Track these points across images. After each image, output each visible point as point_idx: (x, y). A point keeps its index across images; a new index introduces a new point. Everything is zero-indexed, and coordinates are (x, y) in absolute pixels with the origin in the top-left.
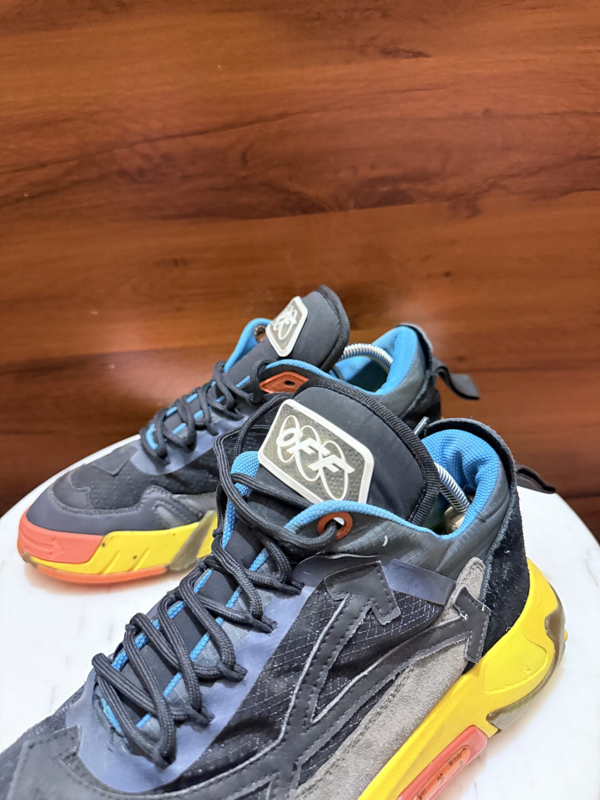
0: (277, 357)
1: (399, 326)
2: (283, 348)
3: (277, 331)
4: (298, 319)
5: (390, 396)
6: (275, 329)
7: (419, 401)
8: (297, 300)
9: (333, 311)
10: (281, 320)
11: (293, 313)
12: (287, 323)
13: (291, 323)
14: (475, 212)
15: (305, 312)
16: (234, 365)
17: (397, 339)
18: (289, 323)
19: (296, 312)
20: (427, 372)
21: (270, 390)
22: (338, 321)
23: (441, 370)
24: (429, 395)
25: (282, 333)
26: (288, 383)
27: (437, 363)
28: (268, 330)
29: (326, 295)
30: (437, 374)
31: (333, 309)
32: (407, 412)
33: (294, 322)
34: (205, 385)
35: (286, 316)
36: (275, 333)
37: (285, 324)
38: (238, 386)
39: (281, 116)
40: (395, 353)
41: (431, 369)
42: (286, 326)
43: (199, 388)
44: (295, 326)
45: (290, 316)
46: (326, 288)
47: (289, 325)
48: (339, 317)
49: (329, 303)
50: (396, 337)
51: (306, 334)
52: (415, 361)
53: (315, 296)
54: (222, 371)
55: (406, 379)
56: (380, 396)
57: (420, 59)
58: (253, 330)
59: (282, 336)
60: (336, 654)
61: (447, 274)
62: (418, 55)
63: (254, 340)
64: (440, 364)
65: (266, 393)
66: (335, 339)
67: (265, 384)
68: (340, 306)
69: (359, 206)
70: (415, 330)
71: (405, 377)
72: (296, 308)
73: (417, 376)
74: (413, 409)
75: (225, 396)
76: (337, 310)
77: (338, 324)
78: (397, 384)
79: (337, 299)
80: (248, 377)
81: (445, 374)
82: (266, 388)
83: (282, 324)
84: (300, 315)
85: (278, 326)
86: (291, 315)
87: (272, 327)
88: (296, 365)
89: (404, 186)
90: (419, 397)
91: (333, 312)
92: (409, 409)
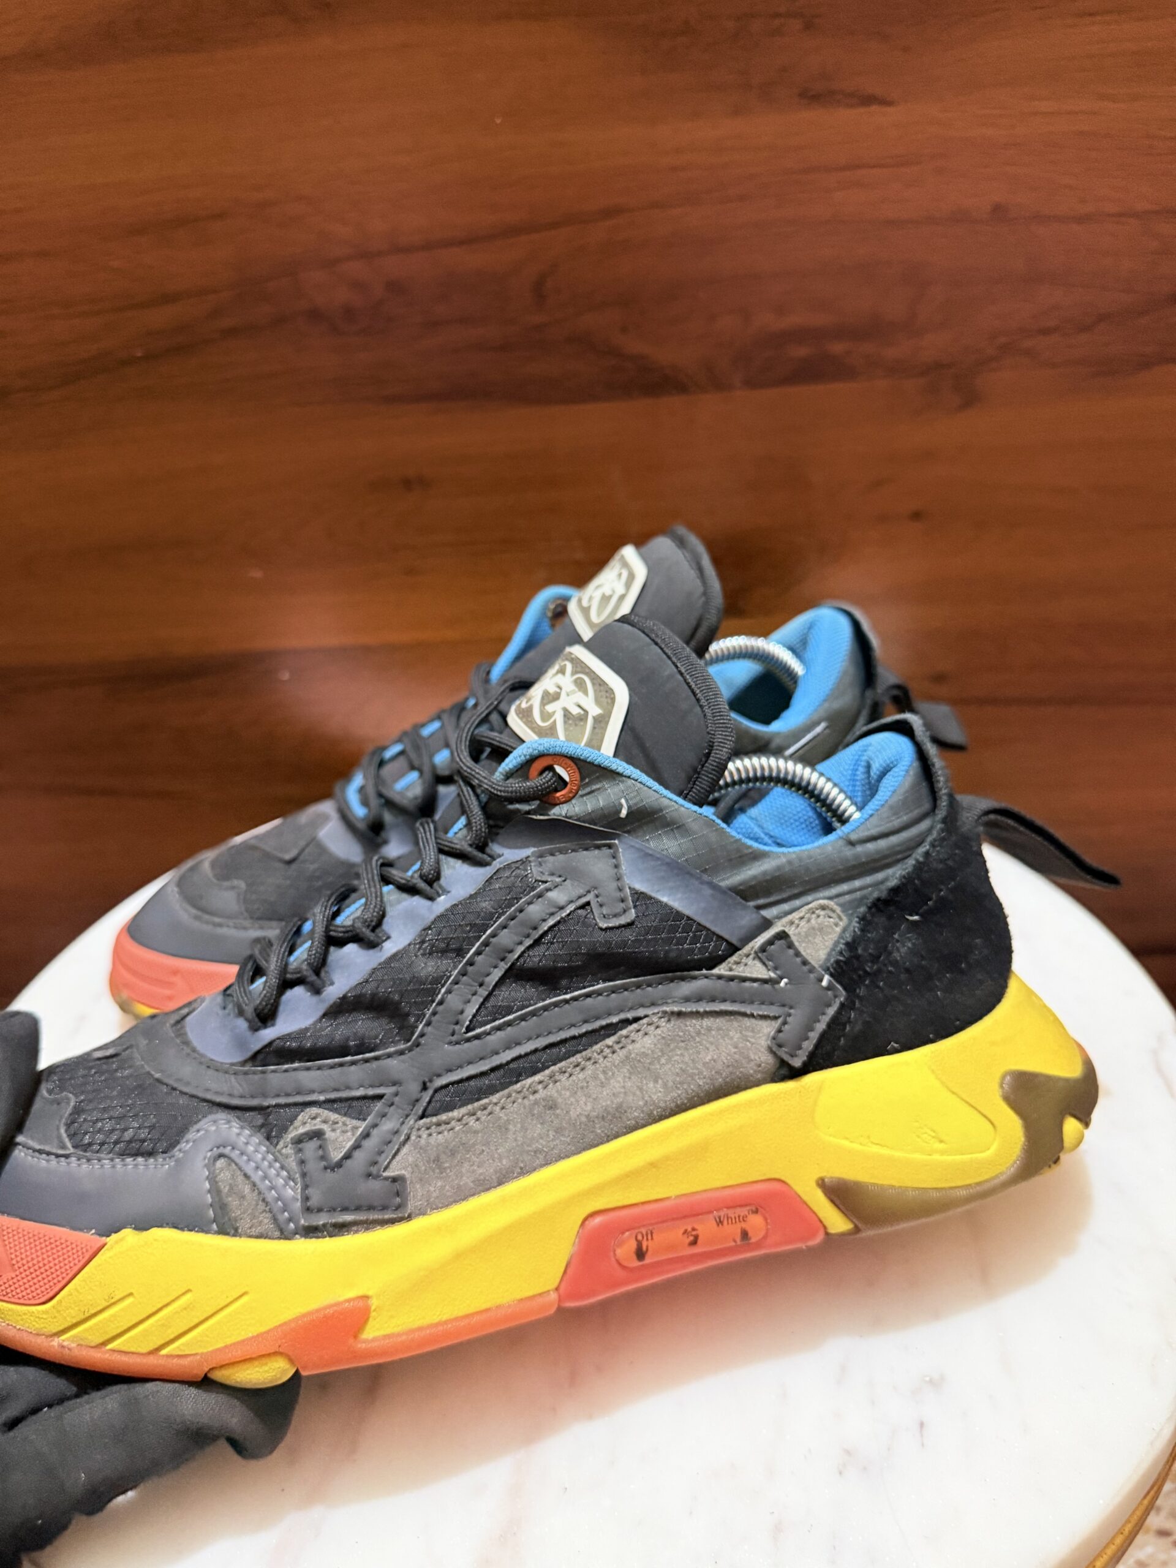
1: (818, 606)
3: (589, 608)
4: (628, 585)
6: (585, 603)
8: (629, 552)
9: (693, 572)
10: (598, 587)
11: (620, 575)
12: (608, 593)
13: (614, 591)
14: (970, 399)
15: (641, 574)
16: (509, 668)
17: (812, 631)
18: (612, 594)
19: (625, 574)
20: (869, 694)
22: (701, 589)
23: (895, 692)
25: (596, 610)
27: (888, 675)
28: (573, 608)
29: (681, 543)
30: (886, 700)
31: (693, 567)
33: (620, 590)
34: (453, 708)
35: (607, 580)
36: (586, 611)
37: (604, 593)
39: (608, 213)
40: (808, 655)
41: (875, 689)
42: (606, 598)
43: (443, 711)
44: (622, 597)
45: (614, 581)
46: (682, 530)
47: (610, 597)
48: (704, 583)
49: (686, 557)
50: (812, 625)
52: (845, 673)
53: (662, 545)
54: (487, 680)
55: (826, 705)
56: (778, 734)
57: (874, 108)
58: (545, 608)
59: (597, 617)
60: (521, 949)
61: (916, 516)
62: (868, 100)
63: (546, 625)
64: (894, 680)
66: (694, 622)
68: (707, 563)
69: (751, 383)
70: (849, 614)
71: (825, 701)
72: (625, 564)
73: (849, 698)
76: (700, 570)
77: (702, 596)
78: (814, 707)
79: (701, 549)
81: (902, 699)
83: (597, 595)
84: (631, 577)
85: (591, 599)
86: (616, 577)
87: (580, 601)
89: (837, 348)
91: (692, 574)
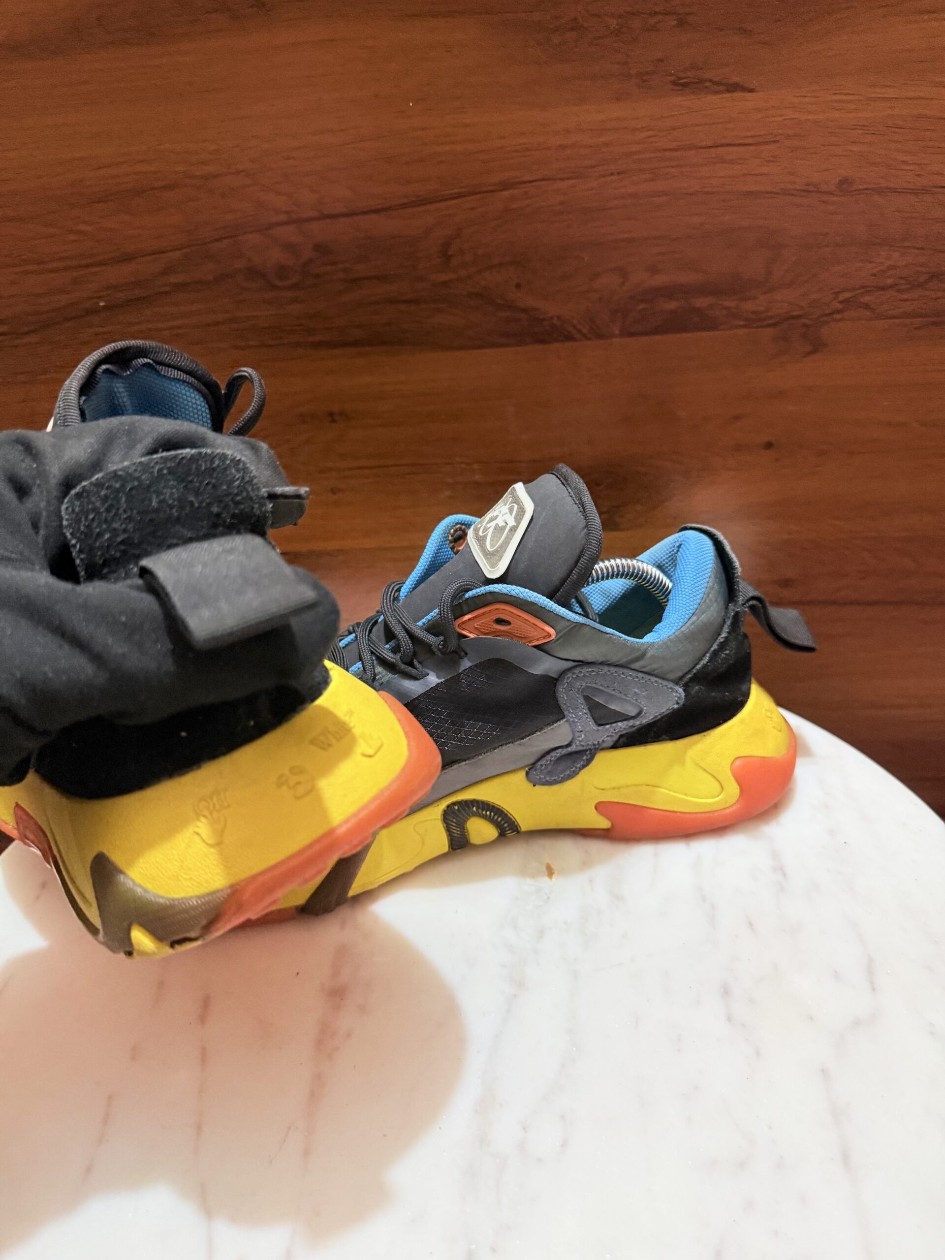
0: (483, 579)
1: (685, 529)
2: (493, 565)
4: (519, 519)
5: (667, 644)
6: (481, 534)
7: (715, 654)
8: (519, 487)
9: (576, 506)
10: (492, 520)
11: (511, 510)
12: (501, 524)
13: (507, 524)
14: (817, 346)
15: (529, 507)
16: (414, 588)
17: (680, 549)
18: (504, 524)
19: (516, 507)
20: (731, 606)
21: (471, 633)
22: (583, 523)
23: (751, 603)
24: (733, 644)
25: (492, 540)
26: (499, 621)
27: (746, 590)
28: (470, 533)
29: (565, 481)
30: (745, 610)
31: (576, 504)
32: (694, 671)
33: (512, 522)
34: (368, 621)
35: (500, 512)
36: (481, 540)
37: (497, 524)
38: (420, 623)
40: (677, 574)
41: (736, 602)
42: (499, 530)
43: (358, 624)
44: (514, 529)
45: (506, 513)
46: (565, 469)
47: (503, 529)
48: (586, 517)
49: (569, 493)
50: (679, 546)
51: (530, 544)
52: (712, 588)
53: (548, 481)
54: (396, 599)
55: (694, 618)
56: (652, 645)
57: (737, 94)
58: (446, 533)
59: (492, 546)
61: (769, 445)
62: (732, 88)
63: (447, 549)
64: (752, 592)
65: (466, 637)
66: (578, 551)
67: (463, 623)
68: (588, 498)
69: (629, 333)
70: (711, 536)
71: (694, 614)
72: (517, 500)
73: (714, 612)
74: (705, 666)
75: (398, 640)
76: (583, 505)
77: (584, 528)
78: (681, 624)
79: (583, 487)
80: (437, 611)
81: (758, 608)
82: (463, 629)
83: (492, 525)
84: (522, 511)
85: (486, 529)
86: (508, 511)
87: (476, 530)
88: (513, 593)
89: (701, 302)
90: (715, 647)
91: (575, 509)
92: (698, 667)
